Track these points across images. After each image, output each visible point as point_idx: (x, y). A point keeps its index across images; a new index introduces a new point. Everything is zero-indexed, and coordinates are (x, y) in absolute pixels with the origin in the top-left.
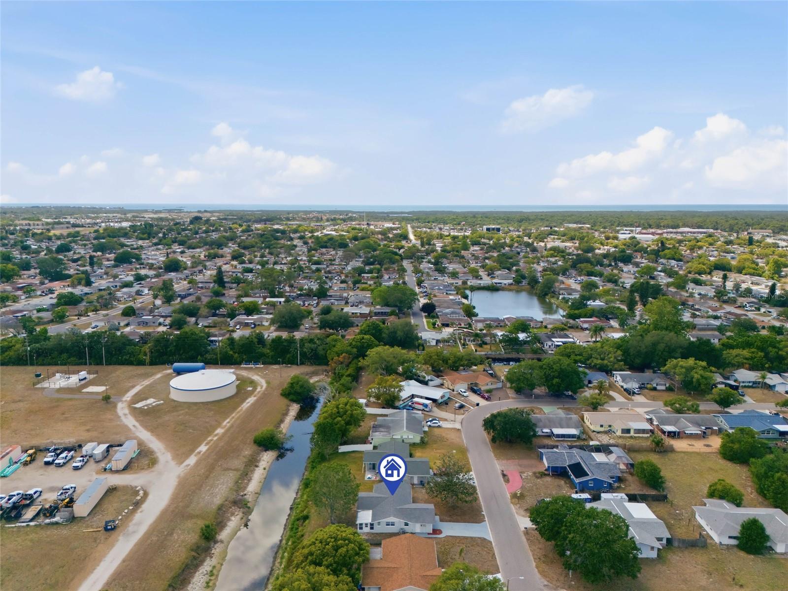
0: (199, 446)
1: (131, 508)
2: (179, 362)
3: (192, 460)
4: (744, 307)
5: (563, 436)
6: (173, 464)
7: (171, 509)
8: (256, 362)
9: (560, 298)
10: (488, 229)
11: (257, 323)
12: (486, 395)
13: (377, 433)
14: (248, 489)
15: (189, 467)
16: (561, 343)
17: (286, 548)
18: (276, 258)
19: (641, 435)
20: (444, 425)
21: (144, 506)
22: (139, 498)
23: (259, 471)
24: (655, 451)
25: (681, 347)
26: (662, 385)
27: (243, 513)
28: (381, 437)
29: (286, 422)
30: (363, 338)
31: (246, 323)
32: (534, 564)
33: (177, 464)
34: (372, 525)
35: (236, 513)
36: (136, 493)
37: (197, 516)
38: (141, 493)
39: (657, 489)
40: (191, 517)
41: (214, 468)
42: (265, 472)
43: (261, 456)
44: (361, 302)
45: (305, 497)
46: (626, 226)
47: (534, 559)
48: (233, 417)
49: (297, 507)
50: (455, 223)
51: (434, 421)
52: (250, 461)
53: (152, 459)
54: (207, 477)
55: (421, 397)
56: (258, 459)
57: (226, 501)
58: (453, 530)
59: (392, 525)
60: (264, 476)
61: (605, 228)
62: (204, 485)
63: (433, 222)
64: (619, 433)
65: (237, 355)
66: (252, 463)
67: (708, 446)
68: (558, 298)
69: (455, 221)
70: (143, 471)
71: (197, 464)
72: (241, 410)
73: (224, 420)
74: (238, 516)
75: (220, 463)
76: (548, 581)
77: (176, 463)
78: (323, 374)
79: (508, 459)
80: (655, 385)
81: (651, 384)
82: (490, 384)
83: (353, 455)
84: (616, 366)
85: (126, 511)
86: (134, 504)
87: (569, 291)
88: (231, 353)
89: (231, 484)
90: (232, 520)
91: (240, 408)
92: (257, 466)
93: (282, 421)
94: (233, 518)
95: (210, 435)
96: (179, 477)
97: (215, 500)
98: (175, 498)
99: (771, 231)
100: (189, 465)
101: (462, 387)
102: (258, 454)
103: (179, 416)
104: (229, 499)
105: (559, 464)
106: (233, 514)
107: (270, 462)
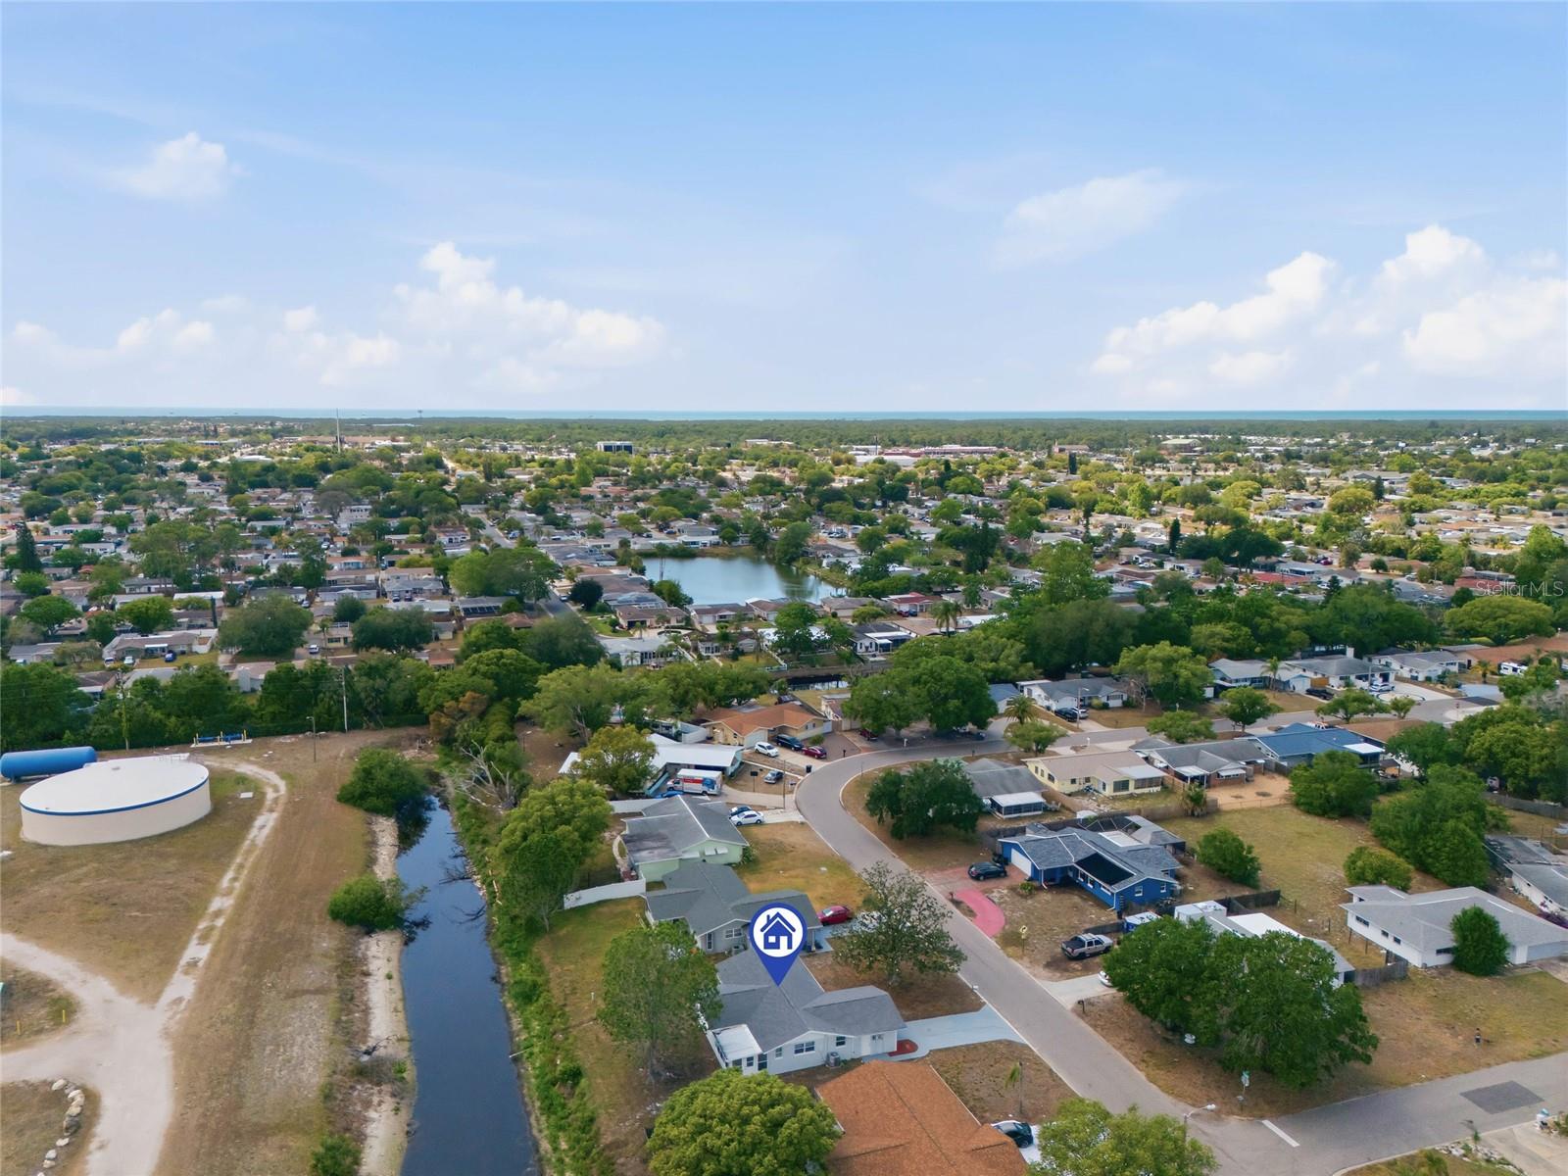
0: (184, 948)
1: (62, 1142)
2: (13, 751)
3: (182, 986)
4: (1135, 562)
5: (1018, 809)
6: (128, 1004)
7: (193, 1123)
8: (232, 732)
9: (824, 564)
10: (607, 448)
11: (178, 649)
12: (817, 748)
13: (644, 854)
14: (373, 1034)
15: (183, 1006)
16: (887, 641)
17: (561, 1161)
18: (149, 511)
19: (1146, 790)
20: (768, 817)
21: (103, 1129)
22: (74, 1110)
23: (379, 985)
24: (1193, 815)
25: (1129, 626)
26: (1115, 697)
27: (393, 1095)
28: (657, 860)
29: (381, 861)
30: (502, 656)
31: (147, 649)
32: (1142, 1076)
33: (142, 1002)
34: (762, 1057)
35: (376, 1099)
36: (59, 1099)
37: (278, 1128)
38: (75, 1094)
39: (1249, 885)
40: (261, 1132)
41: (257, 996)
42: (395, 984)
43: (363, 947)
44: (417, 592)
45: (536, 1026)
46: (854, 442)
47: (1135, 1063)
48: (241, 866)
49: (531, 1054)
50: (530, 437)
51: (746, 813)
52: (345, 963)
53: (55, 1001)
54: (252, 1022)
55: (689, 767)
56: (360, 955)
57: (334, 1072)
58: (936, 1034)
59: (807, 1050)
60: (398, 994)
61: (819, 445)
62: (254, 1045)
63: (483, 437)
64: (1109, 791)
65: (173, 719)
66: (351, 969)
67: (1264, 795)
68: (820, 564)
69: (528, 434)
70: (43, 1036)
71: (204, 991)
72: (253, 844)
73: (220, 876)
74: (384, 1107)
75: (267, 981)
76: (1194, 1105)
77: (137, 999)
78: (411, 746)
79: (942, 869)
80: (1104, 700)
81: (1097, 698)
82: (810, 726)
83: (604, 909)
84: (1022, 670)
85: (52, 1154)
86: (67, 1129)
87: (838, 551)
88: (158, 715)
89: (325, 1027)
90: (373, 1120)
91: (247, 843)
92: (367, 974)
93: (371, 861)
94: (372, 1114)
95: (200, 917)
96: (166, 1033)
97: (304, 1076)
98: (187, 1090)
99: (1086, 447)
100: (179, 1000)
101: (759, 739)
102: (355, 944)
103: (78, 881)
104: (340, 1067)
105: (1058, 863)
106: (368, 1104)
107: (395, 957)
